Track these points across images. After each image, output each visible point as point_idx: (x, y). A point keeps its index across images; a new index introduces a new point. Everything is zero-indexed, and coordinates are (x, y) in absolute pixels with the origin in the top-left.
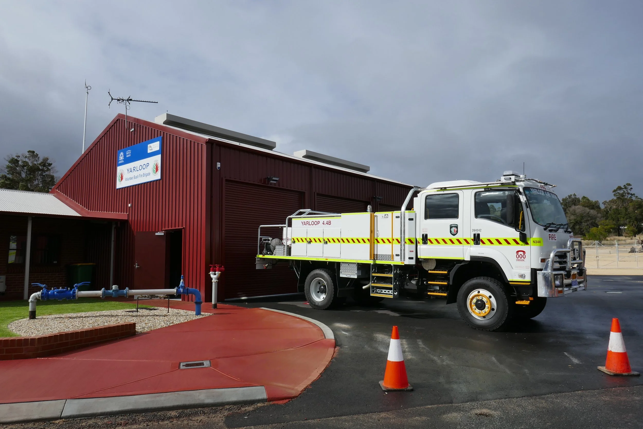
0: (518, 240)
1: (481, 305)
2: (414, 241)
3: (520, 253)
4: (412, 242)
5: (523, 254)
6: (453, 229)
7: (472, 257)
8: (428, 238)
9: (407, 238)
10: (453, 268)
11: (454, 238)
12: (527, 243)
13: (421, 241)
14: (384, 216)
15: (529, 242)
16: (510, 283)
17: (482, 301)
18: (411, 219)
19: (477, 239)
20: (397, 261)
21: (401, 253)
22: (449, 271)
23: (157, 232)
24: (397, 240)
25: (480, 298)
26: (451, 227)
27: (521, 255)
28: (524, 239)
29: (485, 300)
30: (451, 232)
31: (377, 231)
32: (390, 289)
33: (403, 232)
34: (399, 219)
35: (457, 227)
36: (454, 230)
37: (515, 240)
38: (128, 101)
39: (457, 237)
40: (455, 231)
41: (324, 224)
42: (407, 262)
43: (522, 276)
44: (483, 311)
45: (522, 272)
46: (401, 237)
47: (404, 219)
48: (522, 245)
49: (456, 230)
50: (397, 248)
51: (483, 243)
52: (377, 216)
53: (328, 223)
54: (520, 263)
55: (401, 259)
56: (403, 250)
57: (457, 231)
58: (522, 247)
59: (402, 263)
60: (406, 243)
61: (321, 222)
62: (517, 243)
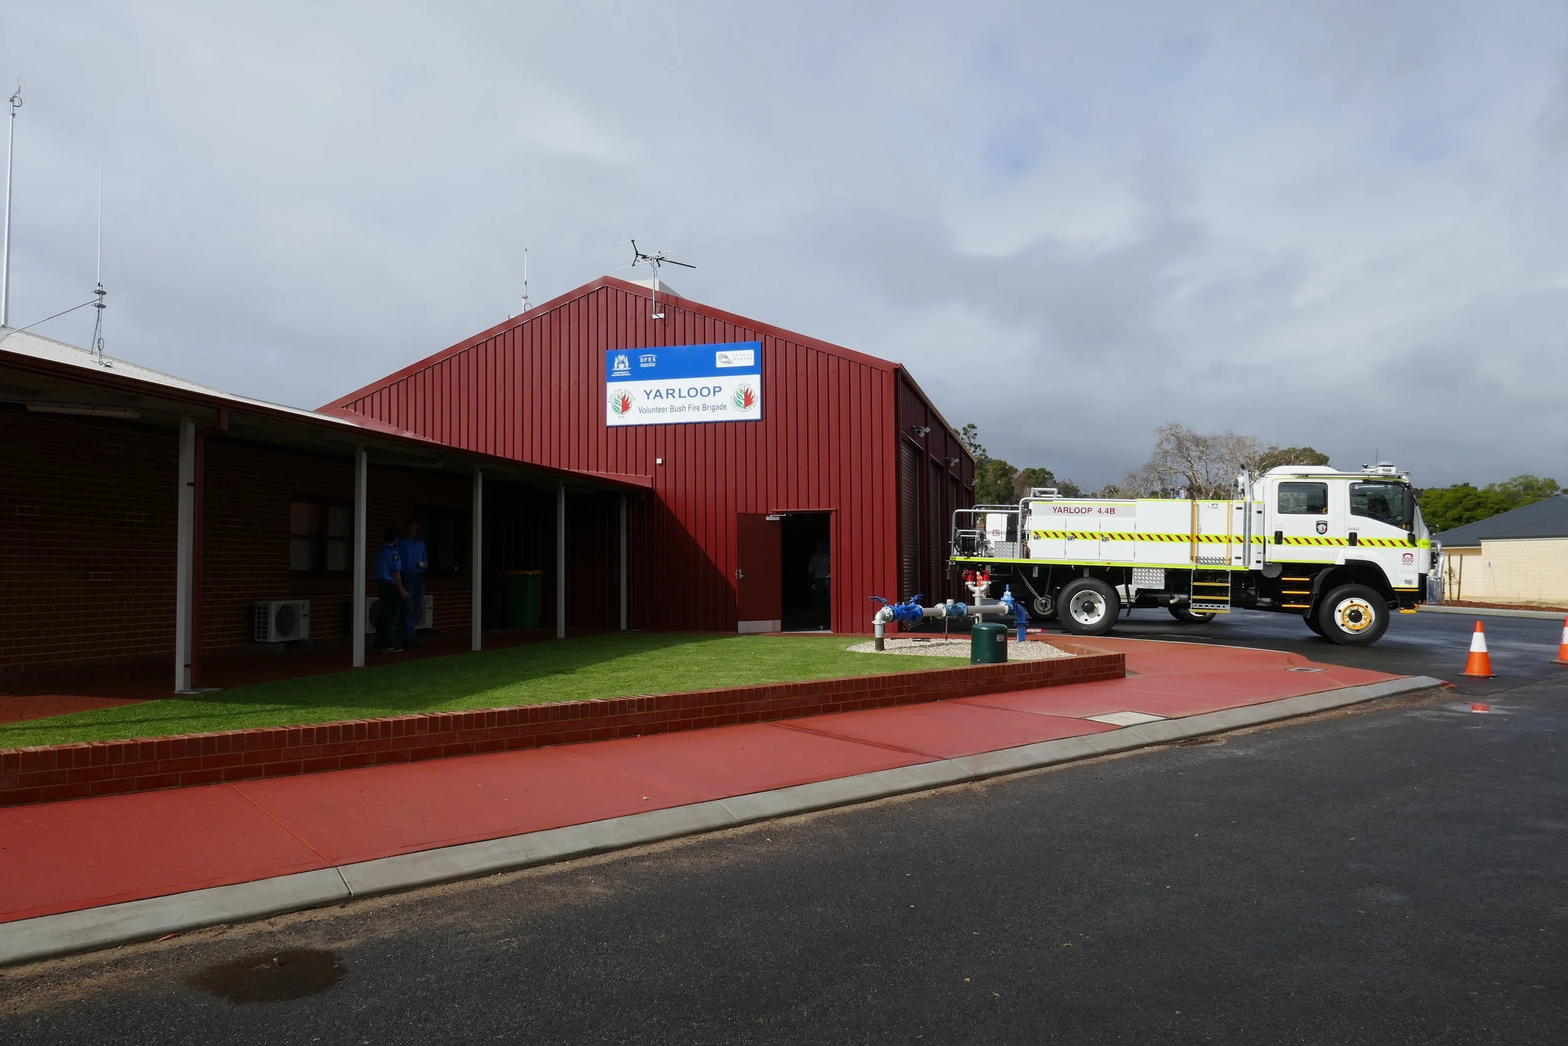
0: (1406, 542)
1: (1356, 616)
2: (1262, 541)
3: (1407, 556)
4: (1260, 541)
5: (1410, 557)
6: (1320, 527)
7: (1347, 561)
8: (1284, 536)
9: (1254, 534)
10: (1317, 575)
11: (1321, 538)
12: (1416, 546)
13: (1273, 541)
14: (1211, 505)
15: (1418, 544)
16: (1396, 590)
17: (1357, 612)
18: (1259, 512)
19: (1353, 539)
20: (1238, 566)
21: (1244, 555)
22: (1312, 578)
23: (769, 515)
24: (1238, 538)
25: (1355, 608)
26: (1318, 524)
27: (1408, 558)
28: (1412, 540)
29: (1361, 610)
30: (1317, 530)
31: (1198, 525)
32: (1226, 602)
33: (1247, 528)
34: (1242, 511)
35: (1326, 525)
36: (1322, 527)
37: (1402, 542)
38: (658, 261)
39: (1325, 536)
40: (1323, 529)
41: (1101, 512)
42: (1254, 566)
43: (1408, 582)
44: (1358, 623)
45: (1409, 578)
46: (1245, 535)
47: (1250, 511)
48: (1410, 547)
49: (1325, 527)
50: (1238, 549)
51: (1362, 544)
52: (1198, 505)
53: (1109, 511)
54: (1406, 567)
55: (1244, 562)
56: (1247, 550)
57: (1326, 530)
58: (1409, 549)
59: (1245, 568)
60: (1252, 542)
61: (1095, 510)
62: (1404, 545)
